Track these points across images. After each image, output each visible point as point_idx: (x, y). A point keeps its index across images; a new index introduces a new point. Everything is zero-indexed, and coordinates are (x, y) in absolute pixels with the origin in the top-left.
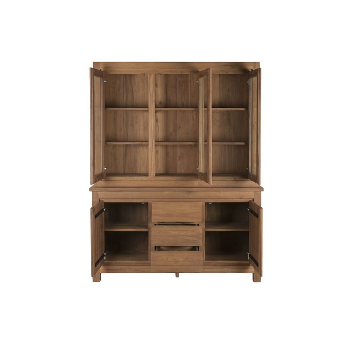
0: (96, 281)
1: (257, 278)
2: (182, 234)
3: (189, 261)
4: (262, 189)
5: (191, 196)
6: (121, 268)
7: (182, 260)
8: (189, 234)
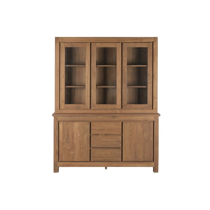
0: (56, 172)
1: (156, 170)
2: (109, 140)
3: (114, 155)
4: (159, 115)
5: (115, 119)
6: (71, 164)
7: (109, 154)
8: (113, 140)
